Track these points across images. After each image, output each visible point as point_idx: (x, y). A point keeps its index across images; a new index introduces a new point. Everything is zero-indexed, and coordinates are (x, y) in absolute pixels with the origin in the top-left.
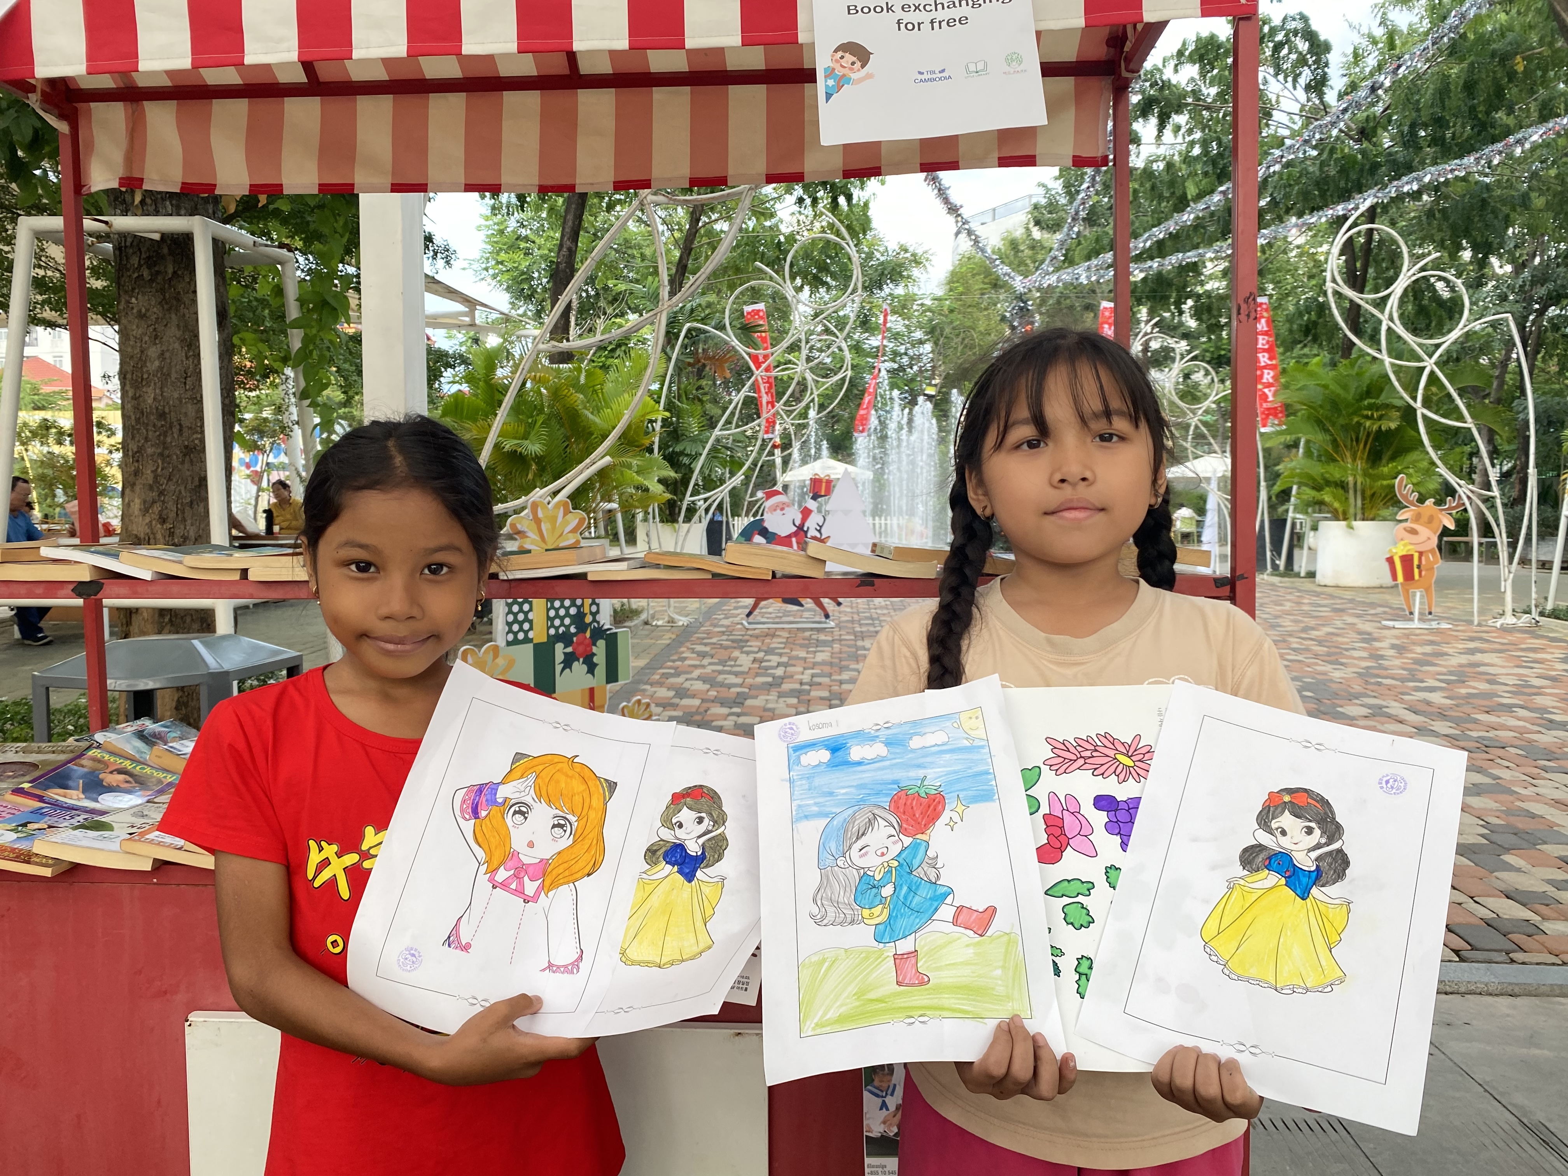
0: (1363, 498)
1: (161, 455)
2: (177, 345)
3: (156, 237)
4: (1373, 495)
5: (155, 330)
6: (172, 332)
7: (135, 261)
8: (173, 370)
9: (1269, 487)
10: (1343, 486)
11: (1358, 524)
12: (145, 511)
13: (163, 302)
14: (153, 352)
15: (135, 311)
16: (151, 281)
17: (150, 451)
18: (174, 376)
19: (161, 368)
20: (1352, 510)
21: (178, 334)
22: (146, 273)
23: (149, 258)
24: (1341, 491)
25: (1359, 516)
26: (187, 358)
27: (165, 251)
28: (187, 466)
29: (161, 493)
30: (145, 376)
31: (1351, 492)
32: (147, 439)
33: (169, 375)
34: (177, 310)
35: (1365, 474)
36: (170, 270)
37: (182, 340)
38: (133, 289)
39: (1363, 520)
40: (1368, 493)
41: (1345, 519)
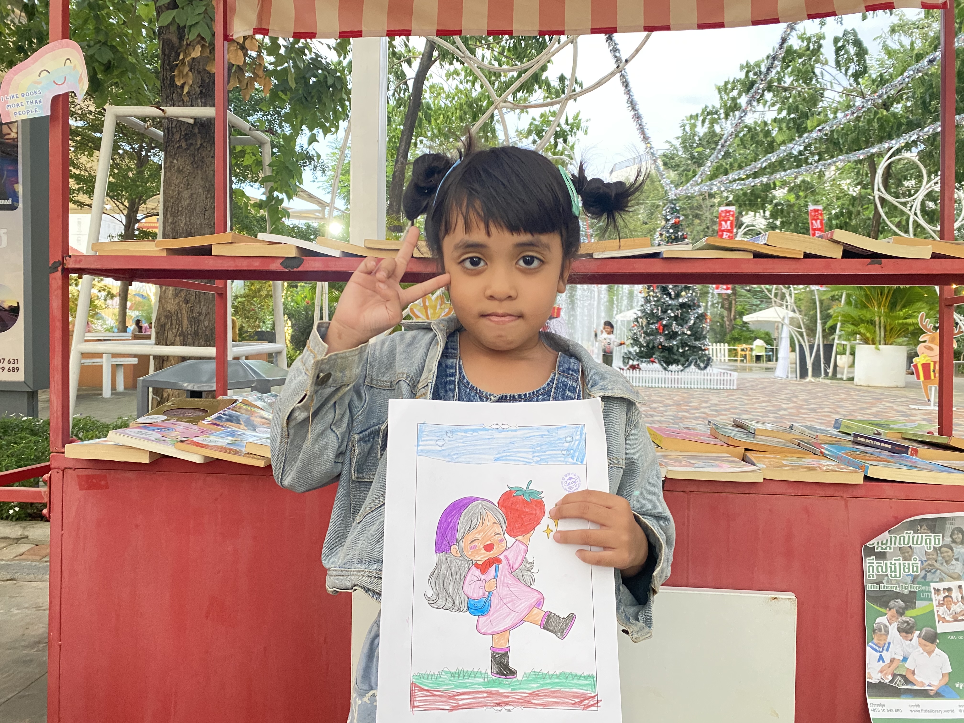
0: (885, 331)
2: (201, 190)
3: (191, 121)
4: (892, 329)
5: (187, 180)
6: (198, 183)
7: (177, 136)
8: (198, 206)
9: (824, 324)
10: (872, 322)
11: (882, 347)
13: (193, 162)
14: (186, 194)
15: (176, 168)
16: (187, 149)
18: (198, 210)
19: (190, 204)
20: (878, 339)
21: (202, 183)
22: (184, 145)
23: (186, 134)
24: (871, 327)
25: (882, 342)
26: (206, 198)
27: (196, 131)
30: (180, 209)
31: (877, 327)
33: (195, 209)
34: (202, 169)
35: (887, 316)
36: (199, 143)
37: (205, 187)
38: (175, 154)
39: (885, 344)
40: (888, 328)
41: (874, 344)
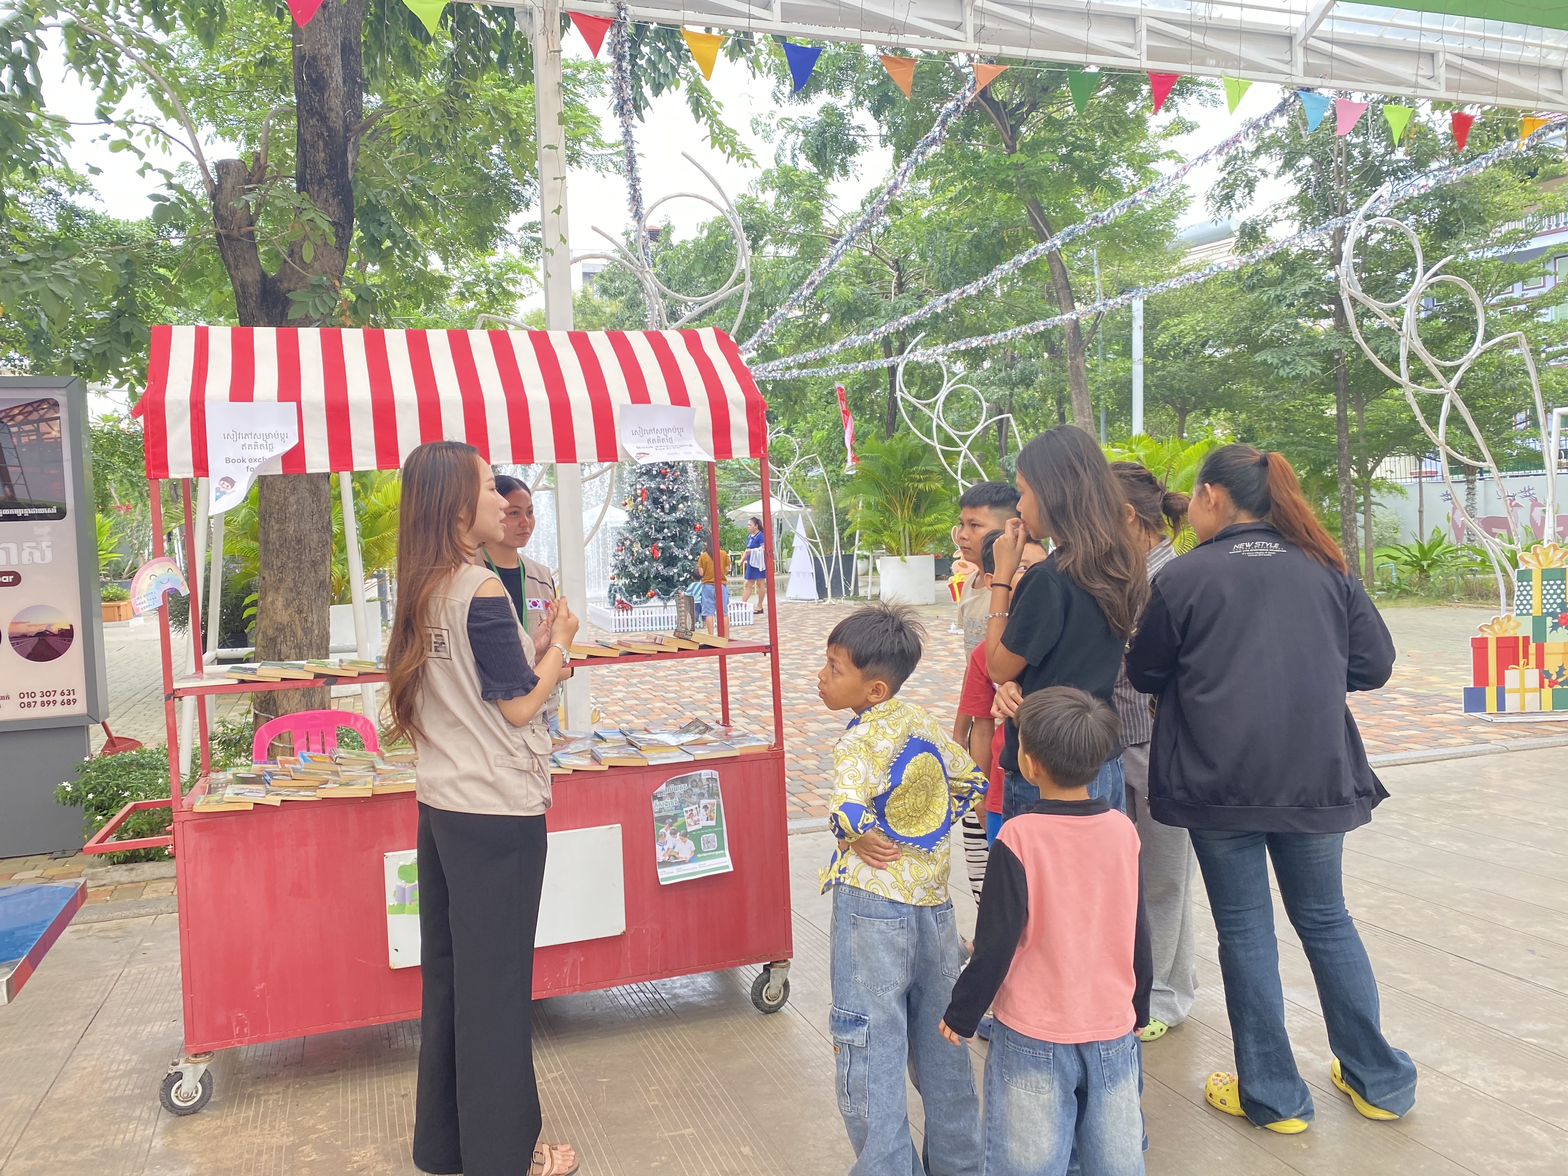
0: (910, 539)
1: (299, 567)
2: (307, 494)
4: (917, 537)
9: (842, 531)
11: (908, 558)
12: (287, 606)
14: (292, 499)
17: (290, 565)
19: (297, 510)
20: (902, 549)
21: (308, 486)
24: (894, 534)
25: (908, 552)
28: (313, 574)
29: (299, 593)
31: (902, 535)
32: (288, 558)
35: (911, 522)
37: (310, 491)
39: (911, 554)
40: (914, 535)
41: (899, 554)
